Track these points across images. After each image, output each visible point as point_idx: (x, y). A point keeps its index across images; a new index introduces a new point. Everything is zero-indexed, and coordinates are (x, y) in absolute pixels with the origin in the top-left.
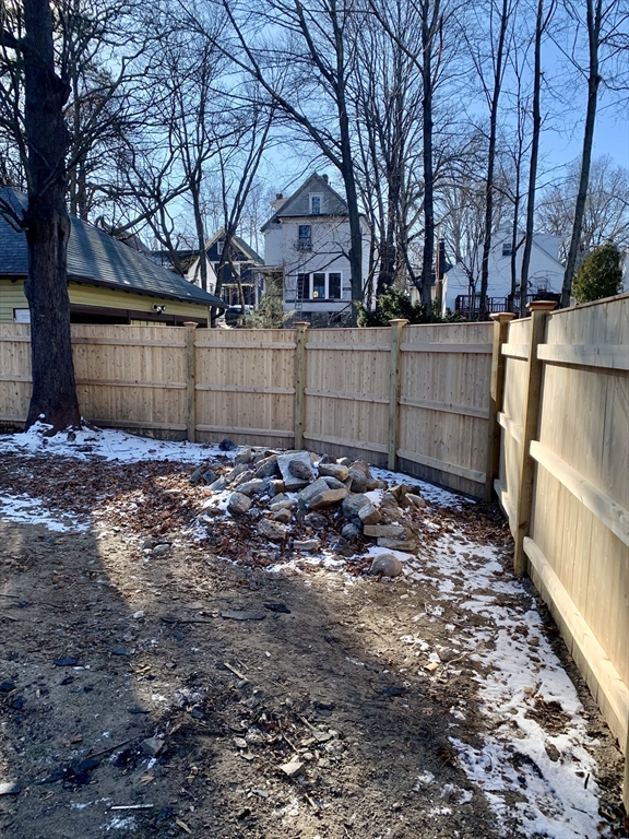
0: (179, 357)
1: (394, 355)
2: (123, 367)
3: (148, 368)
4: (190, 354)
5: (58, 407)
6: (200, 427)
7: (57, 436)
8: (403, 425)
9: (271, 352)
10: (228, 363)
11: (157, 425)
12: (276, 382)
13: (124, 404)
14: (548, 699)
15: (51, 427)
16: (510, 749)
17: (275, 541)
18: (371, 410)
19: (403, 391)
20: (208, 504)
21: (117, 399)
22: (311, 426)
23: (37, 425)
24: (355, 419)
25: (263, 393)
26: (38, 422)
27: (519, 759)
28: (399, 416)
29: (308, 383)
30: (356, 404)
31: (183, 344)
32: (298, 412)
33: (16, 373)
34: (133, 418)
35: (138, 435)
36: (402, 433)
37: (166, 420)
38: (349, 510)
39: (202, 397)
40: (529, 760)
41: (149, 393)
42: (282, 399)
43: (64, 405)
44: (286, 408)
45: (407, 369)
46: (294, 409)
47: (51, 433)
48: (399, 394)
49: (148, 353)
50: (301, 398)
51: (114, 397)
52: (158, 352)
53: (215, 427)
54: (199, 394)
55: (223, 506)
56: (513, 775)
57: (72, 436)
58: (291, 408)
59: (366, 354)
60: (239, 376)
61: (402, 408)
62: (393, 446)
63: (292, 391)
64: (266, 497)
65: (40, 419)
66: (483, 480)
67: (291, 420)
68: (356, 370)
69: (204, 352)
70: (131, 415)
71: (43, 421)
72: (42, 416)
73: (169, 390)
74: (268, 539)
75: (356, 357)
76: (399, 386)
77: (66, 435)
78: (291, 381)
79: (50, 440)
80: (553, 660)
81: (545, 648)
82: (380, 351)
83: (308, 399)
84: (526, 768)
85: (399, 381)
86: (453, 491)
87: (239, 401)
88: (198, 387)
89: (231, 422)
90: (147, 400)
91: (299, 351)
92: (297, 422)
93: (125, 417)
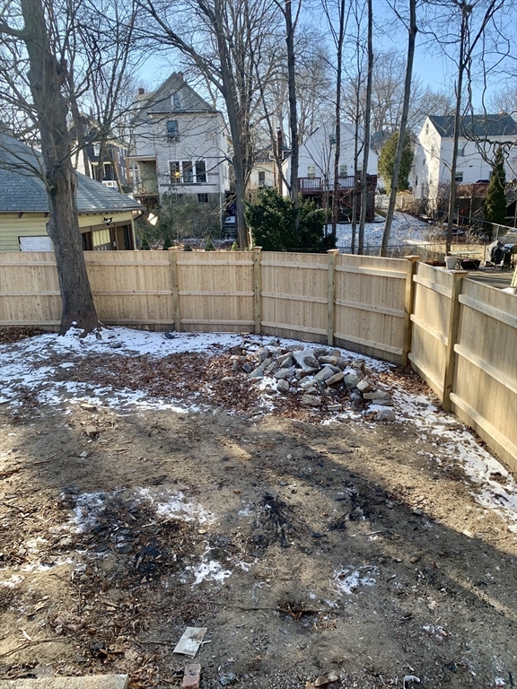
0: (165, 273)
1: (331, 273)
2: (122, 281)
3: (142, 281)
4: (174, 270)
5: (85, 316)
6: (183, 321)
7: (88, 337)
8: (338, 317)
9: (234, 268)
10: (203, 276)
11: (152, 321)
12: (239, 288)
13: (125, 307)
14: (495, 472)
15: (83, 331)
16: (493, 493)
17: (316, 407)
18: (313, 307)
19: (338, 296)
20: (262, 387)
21: (119, 305)
22: (266, 317)
23: (72, 331)
24: (301, 314)
25: (230, 296)
26: (72, 328)
27: (497, 496)
28: (335, 311)
29: (263, 288)
30: (301, 303)
31: (167, 263)
32: (257, 308)
33: (37, 289)
34: (132, 318)
35: (137, 329)
36: (337, 322)
37: (158, 317)
38: (350, 385)
39: (184, 301)
40: (501, 496)
41: (143, 299)
42: (244, 299)
43: (89, 314)
44: (247, 306)
45: (340, 283)
46: (254, 306)
47: (84, 335)
48: (334, 298)
49: (141, 271)
50: (258, 299)
51: (117, 303)
52: (149, 270)
53: (195, 321)
54: (181, 297)
55: (274, 388)
56: (496, 501)
57: (99, 336)
58: (251, 306)
59: (309, 271)
60: (211, 284)
61: (337, 307)
62: (332, 330)
63: (252, 294)
64: (295, 380)
65: (73, 325)
66: (400, 352)
67: (251, 313)
68: (301, 281)
69: (184, 269)
70: (131, 316)
71: (76, 327)
72: (75, 323)
73: (159, 296)
74: (311, 406)
75: (300, 273)
76: (335, 293)
77: (94, 336)
78: (250, 287)
79: (84, 340)
80: (487, 454)
81: (481, 449)
82: (319, 269)
83: (264, 299)
84: (501, 499)
85: (335, 289)
86: (379, 359)
87: (212, 302)
88: (181, 293)
89: (207, 316)
90: (142, 304)
91: (256, 267)
92: (256, 315)
93: (127, 317)
